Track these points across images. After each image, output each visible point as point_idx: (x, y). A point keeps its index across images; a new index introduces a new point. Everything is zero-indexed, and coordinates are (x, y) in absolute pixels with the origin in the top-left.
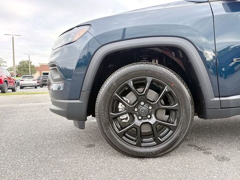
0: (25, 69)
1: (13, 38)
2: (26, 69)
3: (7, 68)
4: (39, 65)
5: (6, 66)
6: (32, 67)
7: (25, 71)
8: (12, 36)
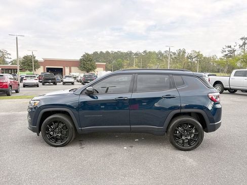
0: (28, 63)
1: (17, 38)
2: (30, 64)
3: (12, 60)
4: (42, 60)
5: (10, 58)
6: (36, 62)
7: (29, 65)
8: (16, 37)
